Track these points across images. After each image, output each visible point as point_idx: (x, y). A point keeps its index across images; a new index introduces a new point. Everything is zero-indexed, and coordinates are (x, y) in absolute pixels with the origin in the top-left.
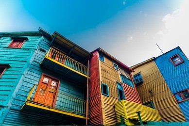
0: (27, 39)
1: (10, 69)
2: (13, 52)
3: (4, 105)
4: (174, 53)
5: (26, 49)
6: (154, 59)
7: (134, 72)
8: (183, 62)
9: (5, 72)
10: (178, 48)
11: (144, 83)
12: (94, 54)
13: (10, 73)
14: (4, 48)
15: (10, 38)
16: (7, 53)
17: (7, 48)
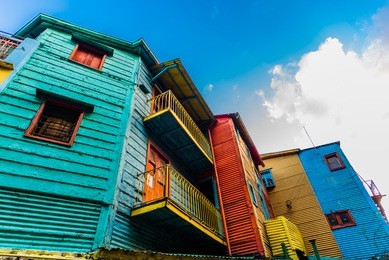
0: (110, 54)
1: (92, 117)
2: (87, 77)
3: (106, 201)
4: (331, 150)
5: (114, 77)
6: (298, 152)
7: (263, 166)
8: (344, 168)
9: (83, 122)
10: (338, 143)
11: (276, 190)
12: (220, 121)
13: (95, 126)
14: (62, 58)
15: (70, 37)
16: (73, 75)
17: (69, 61)
